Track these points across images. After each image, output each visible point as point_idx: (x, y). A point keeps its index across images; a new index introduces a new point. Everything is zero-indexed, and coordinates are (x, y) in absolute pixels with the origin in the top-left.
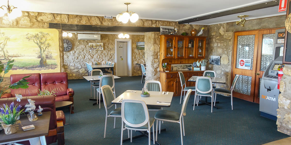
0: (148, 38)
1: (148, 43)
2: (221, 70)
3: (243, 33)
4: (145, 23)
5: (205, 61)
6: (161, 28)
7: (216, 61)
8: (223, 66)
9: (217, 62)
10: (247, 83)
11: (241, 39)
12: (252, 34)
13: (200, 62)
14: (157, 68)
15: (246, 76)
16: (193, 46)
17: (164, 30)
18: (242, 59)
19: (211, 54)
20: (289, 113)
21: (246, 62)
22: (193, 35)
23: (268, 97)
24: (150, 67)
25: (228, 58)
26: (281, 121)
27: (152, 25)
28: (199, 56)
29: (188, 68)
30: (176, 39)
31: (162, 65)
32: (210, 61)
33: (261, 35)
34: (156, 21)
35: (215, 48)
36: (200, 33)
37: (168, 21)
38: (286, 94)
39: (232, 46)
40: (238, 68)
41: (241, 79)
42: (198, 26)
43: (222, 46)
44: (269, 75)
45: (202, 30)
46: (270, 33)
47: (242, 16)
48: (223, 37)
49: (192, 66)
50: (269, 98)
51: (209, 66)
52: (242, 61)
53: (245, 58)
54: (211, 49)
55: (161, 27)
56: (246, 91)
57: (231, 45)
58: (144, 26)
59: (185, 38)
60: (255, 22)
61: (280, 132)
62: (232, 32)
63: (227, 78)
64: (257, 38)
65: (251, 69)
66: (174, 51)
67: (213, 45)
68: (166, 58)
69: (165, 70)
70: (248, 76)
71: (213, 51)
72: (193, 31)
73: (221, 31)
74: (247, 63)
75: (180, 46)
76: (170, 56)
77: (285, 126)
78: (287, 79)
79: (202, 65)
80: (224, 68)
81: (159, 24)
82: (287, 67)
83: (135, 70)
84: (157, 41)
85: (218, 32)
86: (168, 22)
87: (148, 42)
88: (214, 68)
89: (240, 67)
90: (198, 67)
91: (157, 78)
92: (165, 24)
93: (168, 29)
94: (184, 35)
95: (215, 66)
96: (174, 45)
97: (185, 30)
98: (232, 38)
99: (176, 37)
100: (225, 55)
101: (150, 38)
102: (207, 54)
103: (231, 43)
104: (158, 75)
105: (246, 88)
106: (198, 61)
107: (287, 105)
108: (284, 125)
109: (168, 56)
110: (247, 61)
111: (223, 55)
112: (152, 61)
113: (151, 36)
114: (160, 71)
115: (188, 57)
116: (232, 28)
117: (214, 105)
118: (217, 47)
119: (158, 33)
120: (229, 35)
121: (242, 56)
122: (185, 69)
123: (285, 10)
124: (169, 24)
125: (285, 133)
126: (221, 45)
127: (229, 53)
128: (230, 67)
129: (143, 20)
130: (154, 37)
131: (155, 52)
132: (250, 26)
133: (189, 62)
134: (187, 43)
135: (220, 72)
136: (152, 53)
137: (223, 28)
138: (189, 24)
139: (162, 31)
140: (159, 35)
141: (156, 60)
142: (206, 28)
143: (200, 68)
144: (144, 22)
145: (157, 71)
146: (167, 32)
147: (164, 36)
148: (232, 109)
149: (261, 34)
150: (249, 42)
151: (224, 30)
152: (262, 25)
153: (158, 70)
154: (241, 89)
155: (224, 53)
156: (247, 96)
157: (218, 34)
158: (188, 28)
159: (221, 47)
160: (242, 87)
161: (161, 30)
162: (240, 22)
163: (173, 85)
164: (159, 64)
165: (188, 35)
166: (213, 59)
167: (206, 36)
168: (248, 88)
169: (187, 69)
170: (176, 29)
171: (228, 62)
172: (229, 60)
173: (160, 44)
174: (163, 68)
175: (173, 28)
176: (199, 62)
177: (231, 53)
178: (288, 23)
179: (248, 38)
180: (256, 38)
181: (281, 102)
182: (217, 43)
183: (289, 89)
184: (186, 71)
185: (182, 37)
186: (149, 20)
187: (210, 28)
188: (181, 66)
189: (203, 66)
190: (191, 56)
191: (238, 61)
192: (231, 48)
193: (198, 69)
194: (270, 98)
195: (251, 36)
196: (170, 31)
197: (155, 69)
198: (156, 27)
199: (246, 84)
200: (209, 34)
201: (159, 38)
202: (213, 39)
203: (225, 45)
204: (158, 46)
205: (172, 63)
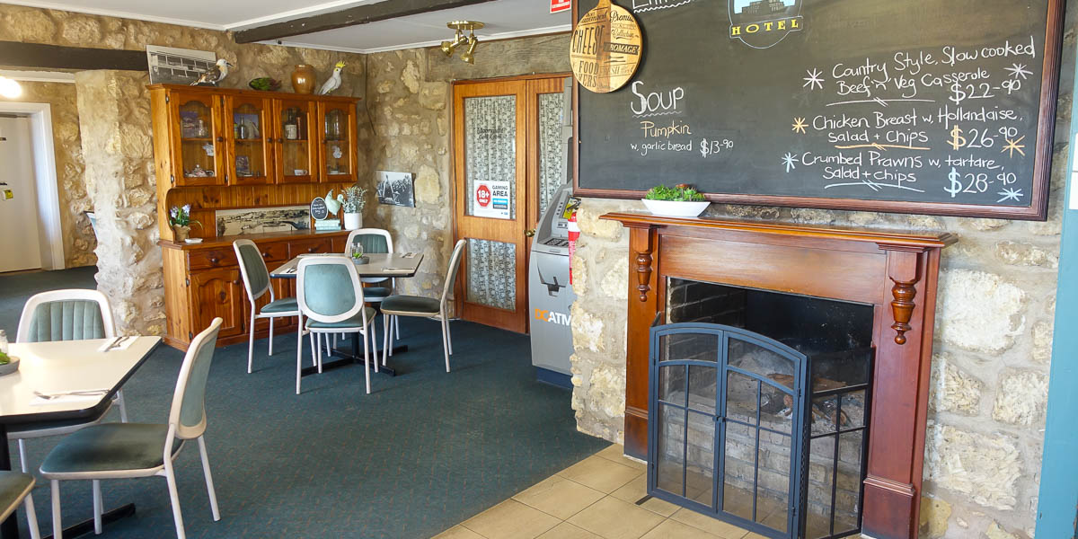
0: (92, 98)
1: (94, 119)
2: (420, 223)
3: (480, 88)
4: (66, 26)
5: (356, 191)
6: (153, 54)
7: (400, 191)
8: (425, 211)
9: (405, 193)
10: (503, 266)
11: (475, 110)
12: (505, 93)
13: (339, 196)
14: (147, 228)
15: (498, 241)
16: (302, 133)
17: (166, 65)
18: (484, 183)
19: (380, 166)
20: (603, 366)
21: (496, 190)
22: (303, 91)
23: (552, 314)
24: (114, 224)
25: (437, 181)
26: (585, 397)
27: (103, 37)
28: (335, 173)
29: (292, 223)
30: (222, 106)
31: (170, 213)
32: (381, 193)
33: (532, 95)
34: (125, 22)
35: (393, 143)
36: (333, 84)
37: (183, 29)
38: (591, 301)
39: (447, 135)
40: (473, 216)
41: (485, 255)
42: (321, 57)
43: (415, 134)
44: (553, 236)
45: (336, 73)
46: (558, 90)
47: (460, 25)
48: (416, 102)
49: (307, 214)
50: (556, 316)
51: (378, 212)
52: (483, 188)
53: (493, 179)
54: (380, 146)
55: (150, 49)
56: (503, 295)
57: (443, 130)
58: (61, 43)
59: (266, 102)
60: (512, 49)
61: (584, 434)
62: (446, 85)
63: (441, 254)
64: (522, 106)
65: (511, 218)
66: (218, 153)
67: (387, 131)
68: (183, 183)
69: (183, 237)
70: (505, 243)
71: (388, 153)
72: (301, 73)
73: (410, 77)
74: (499, 197)
75: (247, 134)
76: (202, 174)
77: (595, 412)
78: (591, 248)
79: (348, 209)
80: (427, 219)
81: (140, 36)
82: (588, 206)
83: (79, 242)
84: (136, 112)
85: (397, 80)
86: (186, 33)
87: (93, 116)
88: (395, 218)
89: (477, 210)
90: (331, 216)
91: (148, 272)
92: (171, 40)
93: (188, 62)
94: (263, 88)
95: (400, 211)
96: (219, 130)
97: (266, 71)
98: (445, 105)
99: (222, 98)
100: (426, 167)
101: (98, 95)
102: (369, 166)
103: (443, 123)
104: (153, 257)
105: (501, 287)
106: (330, 193)
107: (597, 339)
108: (592, 407)
109: (191, 175)
110: (499, 187)
111: (422, 168)
112: (120, 197)
113: (105, 90)
114: (161, 242)
115: (286, 177)
116: (442, 69)
117: (384, 364)
118: (402, 138)
119: (138, 74)
120: (435, 94)
121: (482, 171)
122: (281, 229)
123: (568, 6)
124: (188, 39)
125: (598, 436)
126: (412, 132)
127: (441, 161)
128: (446, 211)
129: (54, 14)
130: (117, 94)
131: (131, 160)
132: (499, 62)
133: (294, 198)
134: (277, 121)
135: (416, 234)
136: (117, 165)
137: (416, 65)
138: (280, 43)
139: (156, 70)
140: (144, 84)
141: (137, 195)
142: (357, 65)
143: (338, 221)
144: (57, 24)
145: (147, 241)
146: (182, 72)
147: (164, 90)
148: (448, 371)
149: (532, 92)
150: (500, 120)
151: (418, 75)
152: (533, 59)
153: (152, 238)
154: (487, 291)
155: (425, 162)
156: (506, 312)
157: (401, 87)
158: (280, 61)
159: (411, 140)
160: (491, 282)
161: (153, 62)
162: (457, 45)
163: (223, 295)
164: (156, 210)
165: (279, 90)
166: (391, 184)
167: (357, 96)
168: (507, 284)
169: (288, 228)
170: (220, 63)
171: (438, 195)
172: (441, 187)
173: (153, 125)
174: (174, 229)
175: (209, 57)
176: (335, 198)
177: (446, 159)
178: (578, 54)
179: (496, 104)
180: (519, 107)
181: (580, 330)
182: (400, 122)
183: (597, 283)
184: (282, 233)
185: (249, 98)
186: (87, 17)
187: (372, 63)
188: (262, 216)
189: (351, 212)
190: (298, 172)
191: (470, 190)
192: (446, 143)
193: (333, 225)
194: (559, 315)
195: (502, 100)
196: (195, 69)
197: (135, 235)
198: (124, 51)
199: (501, 272)
200: (369, 87)
201: (145, 98)
202: (386, 109)
203: (426, 130)
204: (145, 134)
205: (218, 206)
